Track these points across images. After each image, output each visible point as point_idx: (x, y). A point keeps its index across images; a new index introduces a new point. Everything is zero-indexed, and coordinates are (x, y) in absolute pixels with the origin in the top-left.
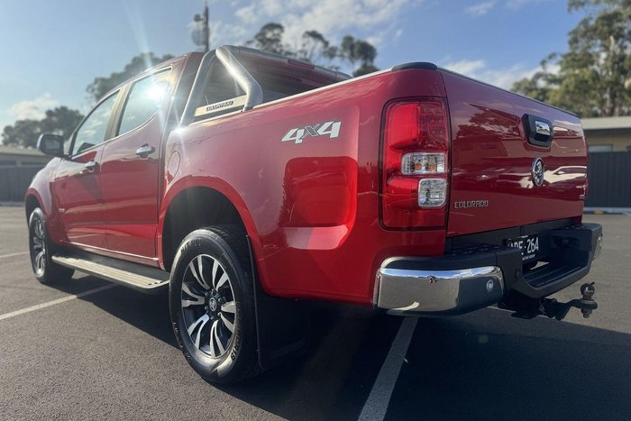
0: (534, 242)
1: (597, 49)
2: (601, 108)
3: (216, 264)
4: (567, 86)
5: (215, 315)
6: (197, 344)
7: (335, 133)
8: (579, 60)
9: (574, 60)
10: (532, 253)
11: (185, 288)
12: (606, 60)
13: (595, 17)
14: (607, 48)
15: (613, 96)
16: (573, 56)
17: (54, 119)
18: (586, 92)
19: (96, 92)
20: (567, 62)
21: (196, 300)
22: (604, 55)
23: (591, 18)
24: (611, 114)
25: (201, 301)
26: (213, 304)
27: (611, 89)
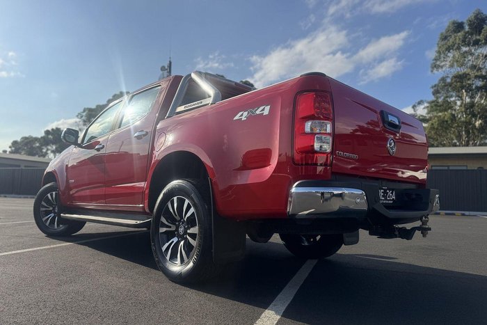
0: (392, 193)
1: (453, 99)
2: (459, 141)
3: (187, 202)
4: (432, 124)
5: (182, 237)
6: (168, 258)
7: (266, 112)
8: (440, 106)
9: (436, 105)
10: (390, 200)
11: (163, 220)
12: (461, 106)
13: (451, 76)
14: (461, 98)
15: (468, 132)
16: (436, 103)
17: (50, 136)
18: (446, 128)
19: (84, 118)
20: (432, 107)
21: (170, 227)
22: (459, 103)
23: (448, 77)
24: (467, 145)
25: (173, 228)
26: (181, 230)
27: (465, 127)
